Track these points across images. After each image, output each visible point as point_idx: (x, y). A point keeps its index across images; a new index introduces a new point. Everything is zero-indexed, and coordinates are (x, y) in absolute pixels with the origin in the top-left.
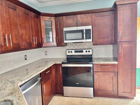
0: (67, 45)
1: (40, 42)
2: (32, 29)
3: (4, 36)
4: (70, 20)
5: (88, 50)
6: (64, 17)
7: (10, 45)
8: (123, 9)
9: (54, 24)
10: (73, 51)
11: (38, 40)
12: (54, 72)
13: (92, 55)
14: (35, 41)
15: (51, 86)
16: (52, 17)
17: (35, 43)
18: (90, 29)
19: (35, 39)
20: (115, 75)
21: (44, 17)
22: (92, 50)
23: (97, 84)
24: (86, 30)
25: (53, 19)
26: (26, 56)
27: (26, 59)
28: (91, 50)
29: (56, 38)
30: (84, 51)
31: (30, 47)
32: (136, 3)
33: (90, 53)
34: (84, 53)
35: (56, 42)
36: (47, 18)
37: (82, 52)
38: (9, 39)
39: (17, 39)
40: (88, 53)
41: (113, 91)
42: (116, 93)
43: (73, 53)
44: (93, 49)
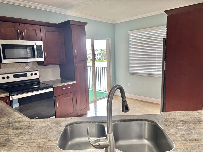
5: (34, 73)
10: (11, 76)
13: (39, 79)
23: (58, 110)
24: (37, 45)
30: (28, 74)
32: (84, 26)
33: (37, 77)
34: (29, 77)
40: (34, 77)
42: (76, 113)
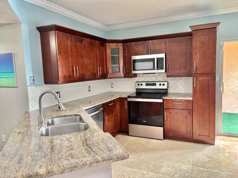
0: (136, 77)
1: (105, 72)
2: (97, 59)
3: (73, 67)
4: (140, 47)
5: (162, 83)
6: (133, 43)
7: (76, 75)
8: (200, 36)
9: (121, 51)
10: (144, 84)
11: (103, 70)
12: (118, 107)
13: (167, 89)
14: (100, 72)
15: (115, 120)
16: (120, 44)
17: (99, 73)
18: (163, 58)
19: (100, 69)
20: (189, 113)
21: (110, 44)
22: (168, 84)
23: (167, 123)
24: (157, 58)
25: (120, 46)
26: (89, 87)
27: (89, 91)
28: (166, 83)
29: (123, 68)
30: (158, 84)
31: (94, 77)
32: (216, 28)
33: (165, 87)
34: (158, 87)
35: (123, 72)
36: (113, 45)
37: (155, 85)
38: (76, 70)
39: (82, 70)
40: (162, 87)
41: (187, 132)
42: (190, 135)
43: (144, 86)
44: (169, 81)
